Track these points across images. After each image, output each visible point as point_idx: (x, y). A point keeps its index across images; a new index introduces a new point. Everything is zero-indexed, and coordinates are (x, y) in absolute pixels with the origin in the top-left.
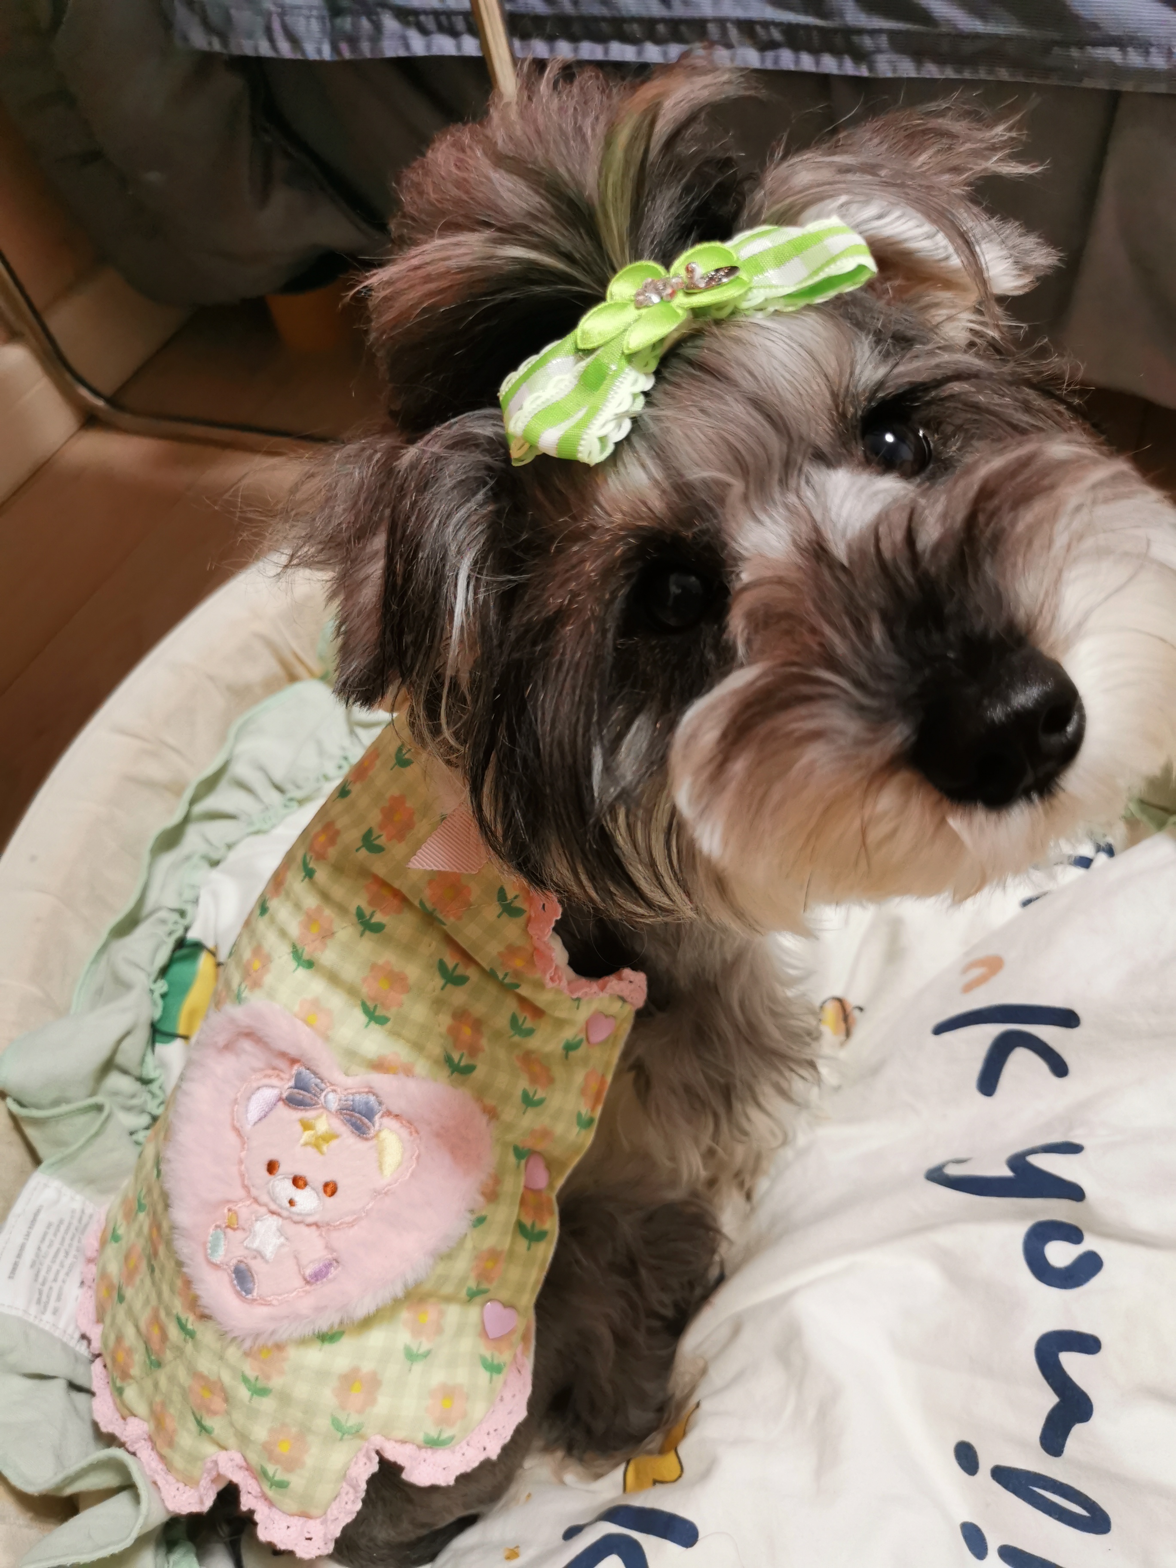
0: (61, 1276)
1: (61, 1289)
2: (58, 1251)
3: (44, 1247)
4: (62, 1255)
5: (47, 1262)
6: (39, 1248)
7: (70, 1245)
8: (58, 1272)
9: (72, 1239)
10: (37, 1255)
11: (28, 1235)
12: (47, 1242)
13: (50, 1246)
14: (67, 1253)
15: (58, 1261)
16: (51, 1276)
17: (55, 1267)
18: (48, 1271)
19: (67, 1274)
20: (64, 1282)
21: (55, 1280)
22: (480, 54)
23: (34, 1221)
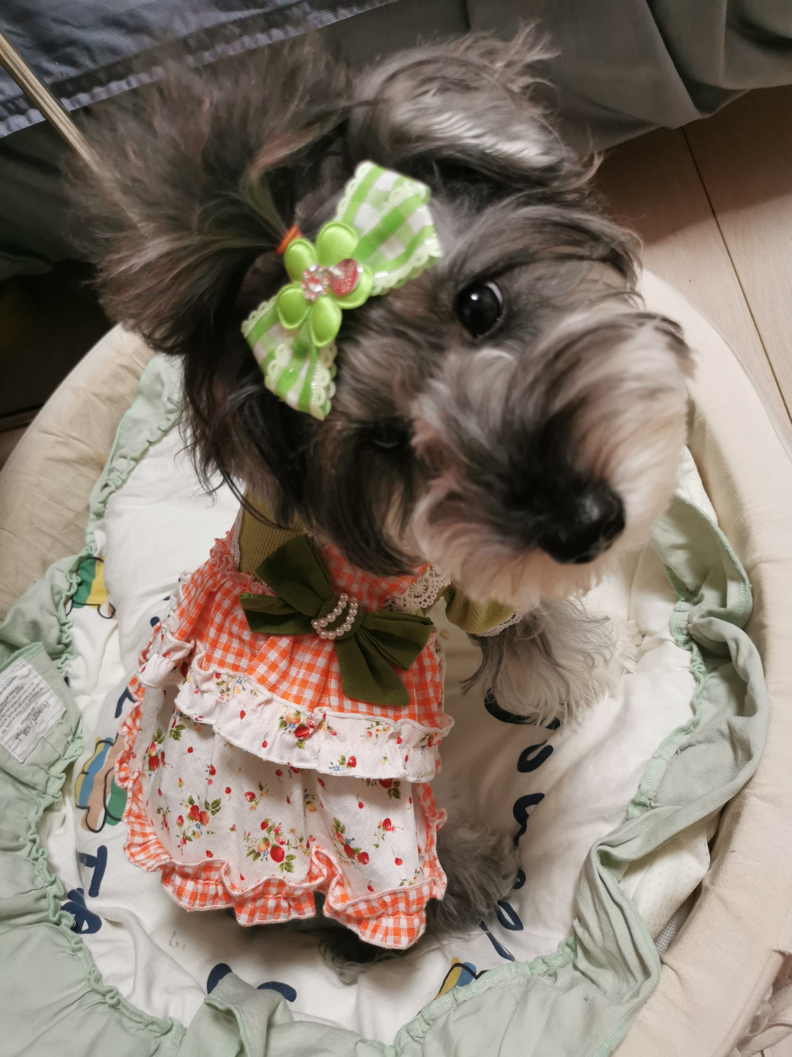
0: (13, 715)
1: (11, 721)
2: (16, 702)
3: (10, 699)
4: (18, 704)
5: (9, 706)
6: (7, 698)
7: (23, 701)
8: (12, 713)
9: (26, 698)
10: (5, 701)
11: (5, 688)
12: (12, 696)
13: (13, 698)
14: (20, 705)
15: (14, 707)
16: (8, 714)
17: (12, 710)
18: (7, 711)
19: (17, 715)
20: (14, 718)
21: (9, 716)
22: (45, 119)
23: (11, 682)
